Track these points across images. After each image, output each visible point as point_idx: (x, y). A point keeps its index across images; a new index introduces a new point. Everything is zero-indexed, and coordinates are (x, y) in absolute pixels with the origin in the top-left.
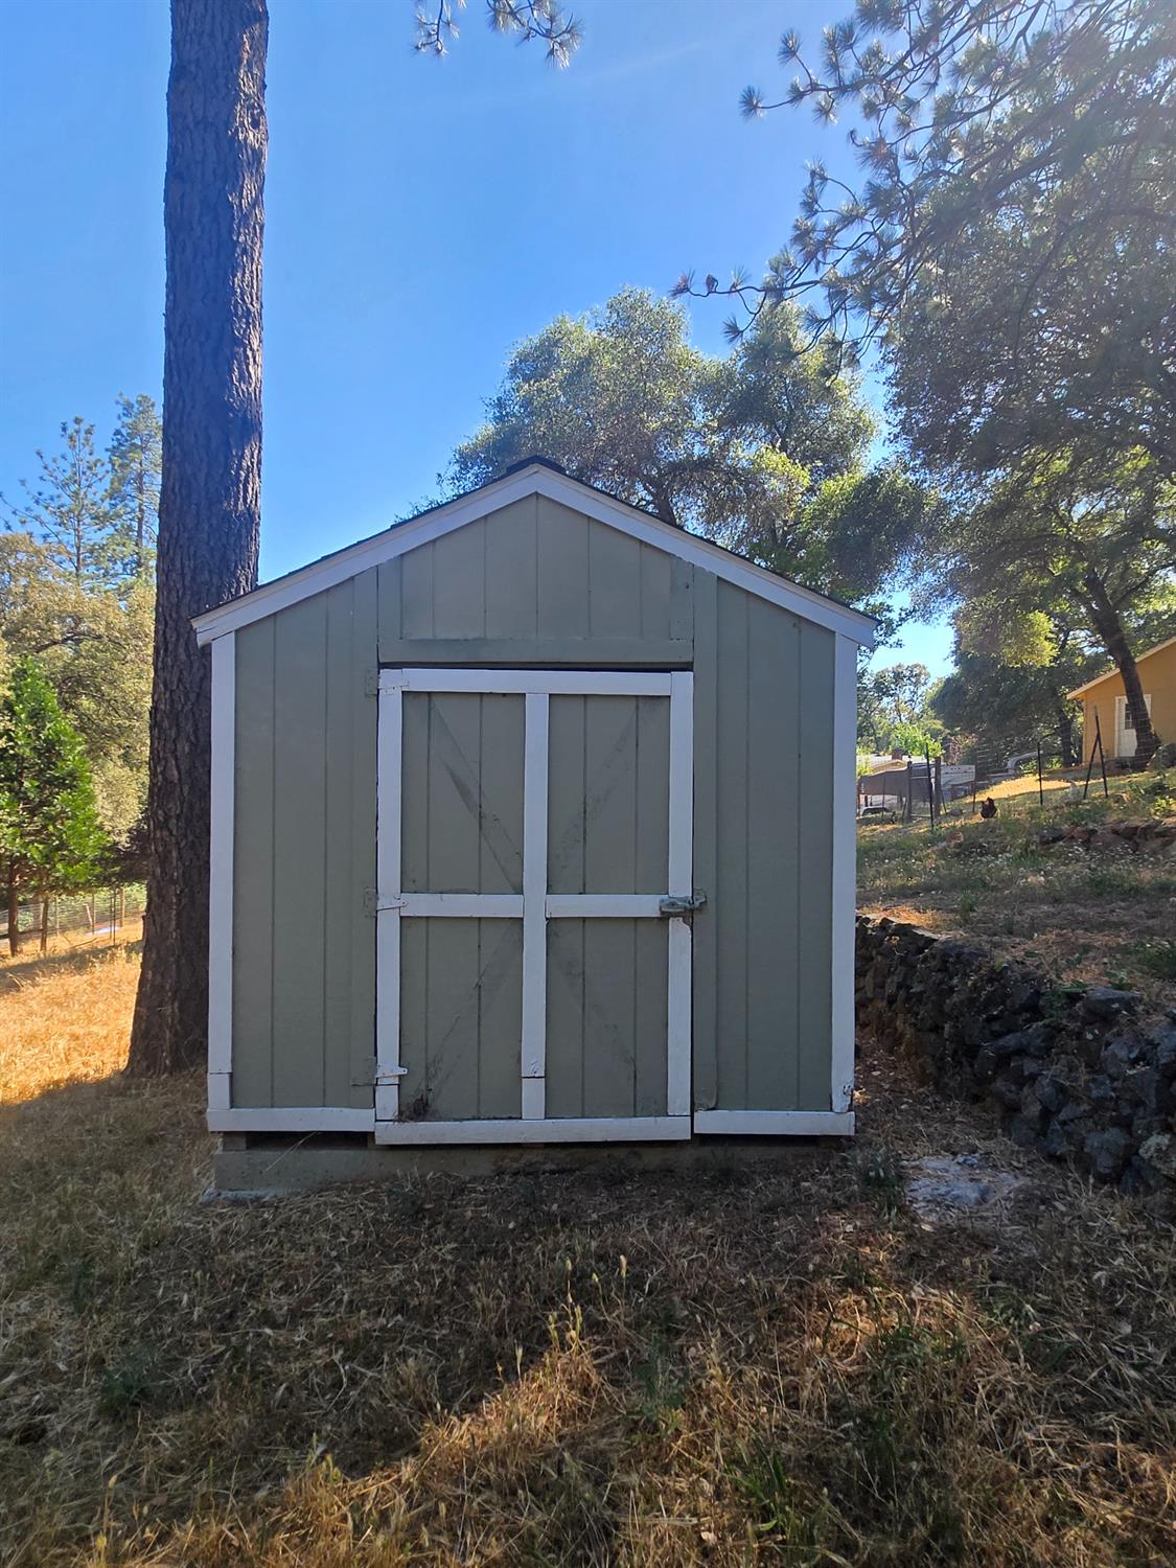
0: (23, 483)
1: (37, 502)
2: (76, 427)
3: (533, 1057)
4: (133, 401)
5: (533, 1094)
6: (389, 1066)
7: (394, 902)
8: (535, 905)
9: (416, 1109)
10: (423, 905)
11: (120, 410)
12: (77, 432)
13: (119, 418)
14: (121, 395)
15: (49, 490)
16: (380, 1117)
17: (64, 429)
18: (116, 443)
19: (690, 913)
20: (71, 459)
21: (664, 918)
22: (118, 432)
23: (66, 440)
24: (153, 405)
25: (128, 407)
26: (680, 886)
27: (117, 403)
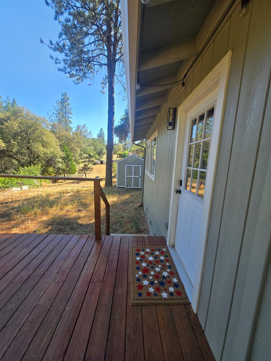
0: (51, 111)
1: (53, 114)
2: (58, 101)
3: (133, 184)
4: (64, 93)
5: (132, 186)
6: (125, 184)
7: (126, 176)
8: (133, 176)
9: (127, 186)
10: (127, 176)
11: (61, 95)
12: (59, 102)
13: (61, 96)
14: (62, 92)
15: (55, 112)
16: (125, 186)
17: (57, 102)
18: (61, 101)
19: (141, 177)
20: (58, 107)
21: (139, 177)
22: (61, 99)
23: (57, 104)
24: (67, 94)
25: (63, 94)
26: (140, 176)
27: (61, 94)
